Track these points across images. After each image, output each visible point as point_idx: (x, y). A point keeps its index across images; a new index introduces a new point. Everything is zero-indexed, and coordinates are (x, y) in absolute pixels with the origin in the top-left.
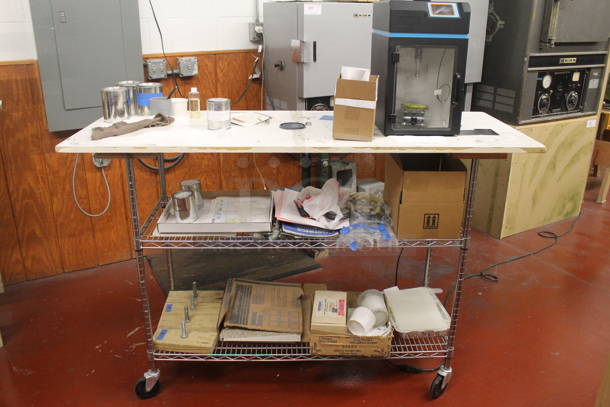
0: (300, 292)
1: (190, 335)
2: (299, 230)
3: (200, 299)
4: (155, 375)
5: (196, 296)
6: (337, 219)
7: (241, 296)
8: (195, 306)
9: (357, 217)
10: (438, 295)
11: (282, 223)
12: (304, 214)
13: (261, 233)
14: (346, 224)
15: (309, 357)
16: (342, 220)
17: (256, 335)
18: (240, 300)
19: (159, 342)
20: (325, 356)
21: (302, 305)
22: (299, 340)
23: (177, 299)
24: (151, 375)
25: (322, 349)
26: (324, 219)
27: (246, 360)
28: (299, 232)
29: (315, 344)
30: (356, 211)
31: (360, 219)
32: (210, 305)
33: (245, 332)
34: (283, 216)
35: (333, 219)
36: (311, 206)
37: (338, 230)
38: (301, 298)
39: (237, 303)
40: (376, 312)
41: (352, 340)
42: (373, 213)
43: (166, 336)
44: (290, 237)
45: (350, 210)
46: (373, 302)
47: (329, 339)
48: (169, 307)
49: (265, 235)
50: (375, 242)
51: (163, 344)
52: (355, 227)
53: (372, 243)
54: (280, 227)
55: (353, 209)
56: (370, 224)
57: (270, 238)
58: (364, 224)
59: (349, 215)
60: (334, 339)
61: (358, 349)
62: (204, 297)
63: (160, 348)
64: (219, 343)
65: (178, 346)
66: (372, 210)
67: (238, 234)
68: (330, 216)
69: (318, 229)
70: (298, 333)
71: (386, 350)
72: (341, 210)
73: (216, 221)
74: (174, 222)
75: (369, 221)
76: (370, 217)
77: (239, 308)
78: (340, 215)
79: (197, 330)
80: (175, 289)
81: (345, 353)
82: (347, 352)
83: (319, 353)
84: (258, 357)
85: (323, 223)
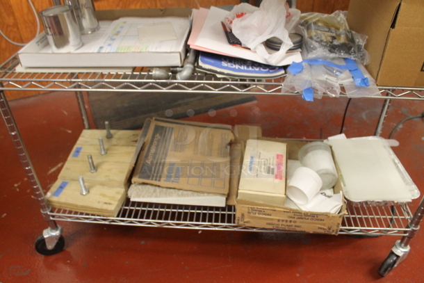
0: (229, 136)
1: (93, 191)
2: (224, 64)
3: (114, 141)
4: (56, 233)
5: (109, 137)
6: (284, 49)
7: (159, 141)
8: (107, 151)
9: (314, 48)
10: (394, 149)
11: (198, 53)
12: (233, 40)
13: (168, 68)
14: (297, 58)
15: (234, 227)
16: (291, 50)
17: (171, 195)
18: (157, 146)
19: (55, 199)
20: (254, 228)
21: (231, 154)
22: (223, 205)
23: (89, 139)
24: (50, 234)
25: (251, 221)
26: (263, 48)
27: (156, 226)
28: (225, 69)
29: (243, 215)
30: (311, 38)
31: (320, 52)
32: (125, 149)
33: (158, 189)
34: (200, 43)
35: (278, 50)
36: (244, 28)
37: (285, 68)
38: (231, 144)
39: (153, 150)
40: (322, 174)
41: (292, 215)
42: (336, 43)
43: (65, 191)
44: (210, 75)
45: (302, 36)
46: (318, 159)
47: (260, 211)
48: (78, 151)
49: (173, 71)
50: (343, 89)
51: (59, 203)
52: (312, 62)
53: (338, 91)
54: (196, 60)
55: (306, 34)
56: (333, 59)
57: (178, 76)
58: (325, 58)
59: (300, 44)
60: (267, 212)
61: (297, 224)
62: (119, 139)
63: (57, 205)
64: (127, 201)
65: (76, 206)
66: (334, 38)
67: (134, 69)
68: (272, 45)
69: (254, 64)
70: (223, 195)
71: (335, 228)
72: (291, 36)
73: (103, 51)
74: (50, 52)
75: (332, 55)
76: (333, 48)
77: (154, 158)
78: (288, 43)
79: (102, 184)
80: (90, 128)
81: (281, 227)
82: (283, 226)
83: (247, 225)
84: (172, 224)
85: (261, 55)
